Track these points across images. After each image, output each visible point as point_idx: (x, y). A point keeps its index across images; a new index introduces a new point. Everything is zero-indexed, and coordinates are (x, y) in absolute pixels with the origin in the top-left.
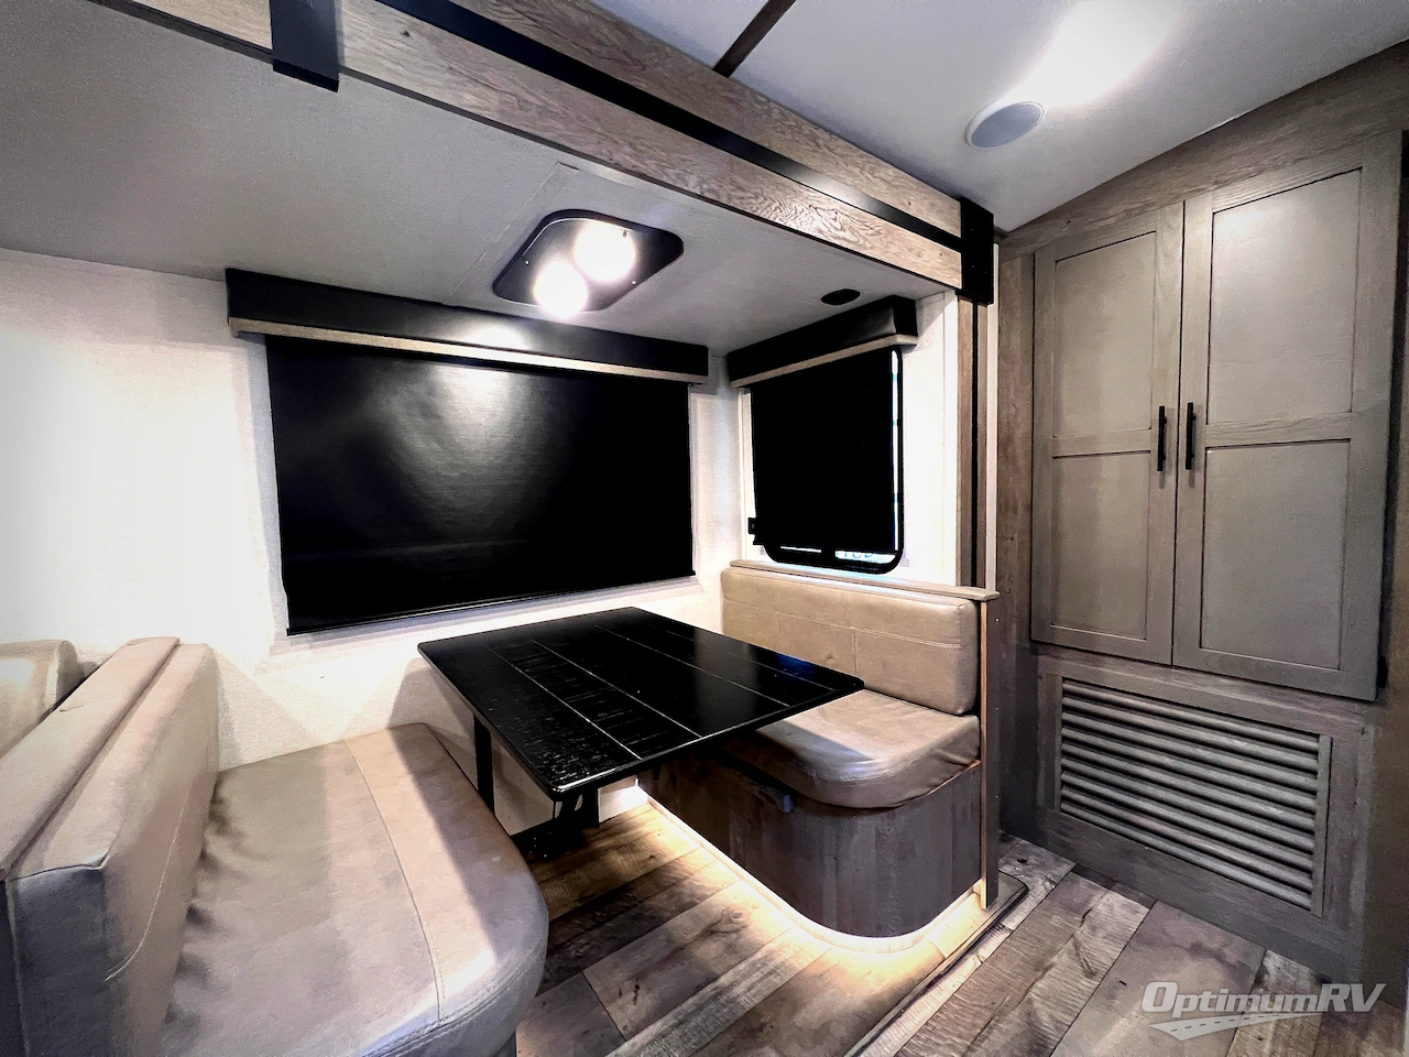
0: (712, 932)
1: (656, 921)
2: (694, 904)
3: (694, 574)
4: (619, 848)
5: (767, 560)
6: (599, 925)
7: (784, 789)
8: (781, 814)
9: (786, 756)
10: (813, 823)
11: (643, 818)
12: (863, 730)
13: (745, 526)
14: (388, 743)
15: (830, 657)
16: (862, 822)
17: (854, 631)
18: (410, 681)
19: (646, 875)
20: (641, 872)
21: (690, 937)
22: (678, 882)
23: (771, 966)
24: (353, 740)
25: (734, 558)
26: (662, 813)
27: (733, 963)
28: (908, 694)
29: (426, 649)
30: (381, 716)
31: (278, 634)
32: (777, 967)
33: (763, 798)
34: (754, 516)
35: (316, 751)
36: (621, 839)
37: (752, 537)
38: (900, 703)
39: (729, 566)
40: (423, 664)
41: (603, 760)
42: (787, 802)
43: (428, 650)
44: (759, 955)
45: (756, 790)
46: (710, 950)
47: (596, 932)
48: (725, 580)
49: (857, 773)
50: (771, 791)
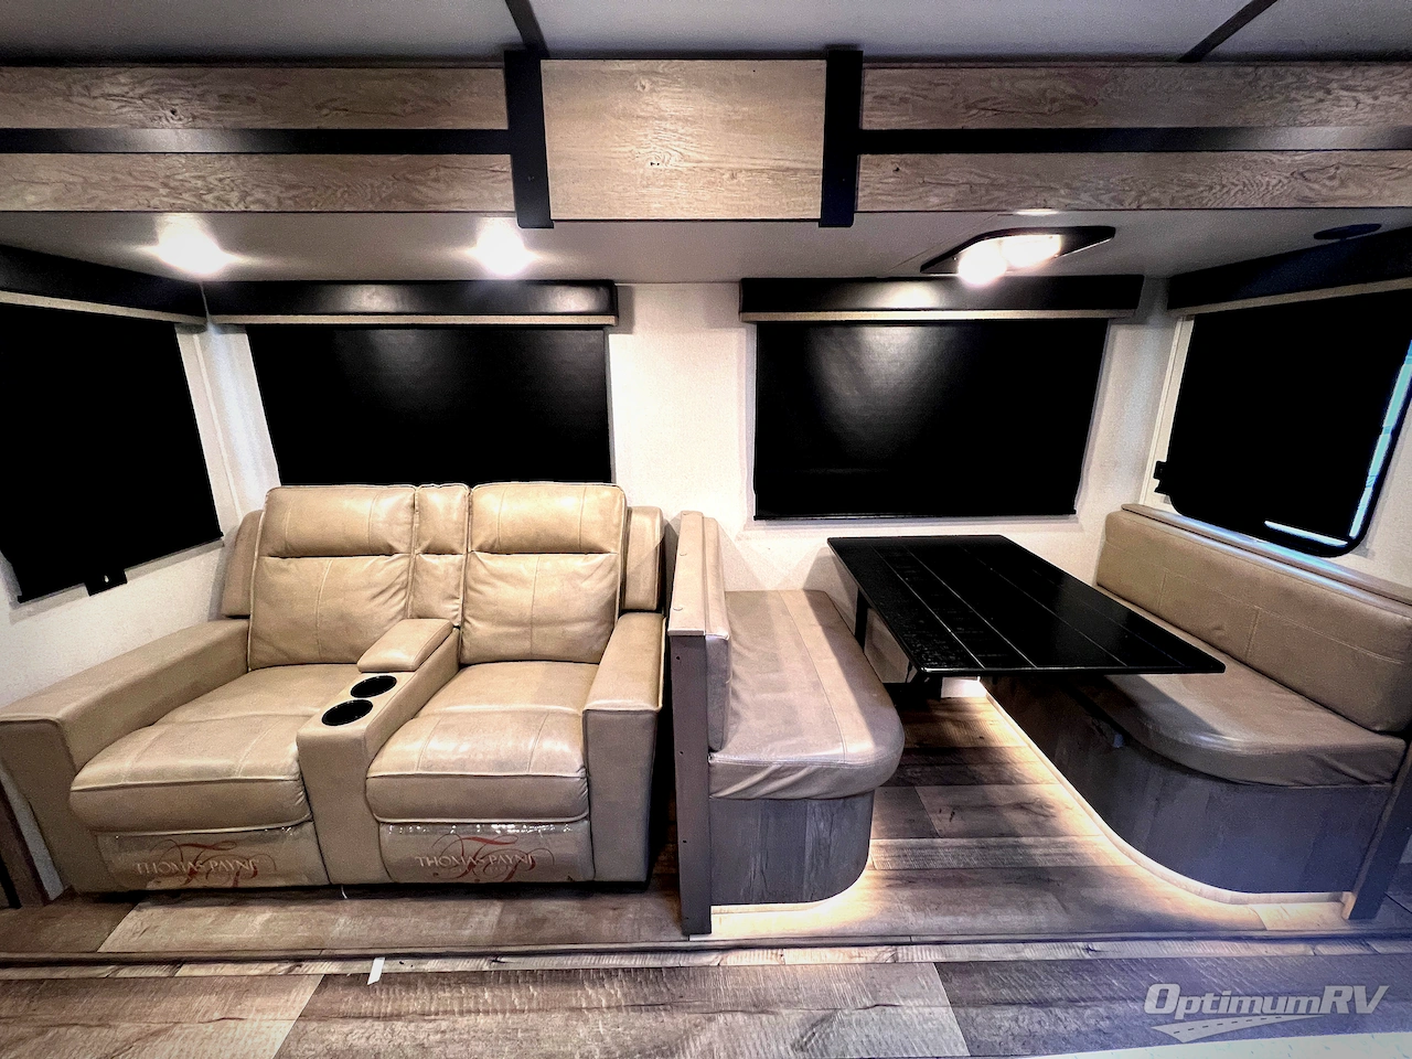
0: (1022, 808)
1: (976, 781)
2: (1011, 783)
3: (1074, 512)
4: (956, 722)
5: (1169, 510)
6: (931, 765)
7: (1119, 729)
8: (1110, 749)
9: (1128, 703)
10: (1139, 764)
11: (979, 707)
12: (1226, 708)
13: (1151, 468)
14: (804, 601)
15: (1218, 628)
16: (1196, 783)
17: (1257, 611)
18: (819, 561)
19: (974, 748)
20: (970, 745)
21: (1004, 803)
22: (1002, 763)
23: (1070, 850)
24: (782, 591)
25: (1128, 501)
26: (998, 709)
27: (1035, 833)
28: (1308, 690)
29: (832, 542)
30: (799, 583)
31: (749, 518)
32: (1077, 854)
33: (1094, 728)
34: (1164, 460)
35: (763, 594)
36: (958, 716)
37: (1157, 482)
38: (1296, 697)
39: (1120, 509)
40: (829, 552)
41: (956, 661)
42: (1118, 742)
43: (835, 544)
44: (1061, 839)
45: (1090, 720)
46: (1018, 818)
47: (928, 769)
48: (1111, 524)
49: (1201, 741)
50: (1104, 726)
